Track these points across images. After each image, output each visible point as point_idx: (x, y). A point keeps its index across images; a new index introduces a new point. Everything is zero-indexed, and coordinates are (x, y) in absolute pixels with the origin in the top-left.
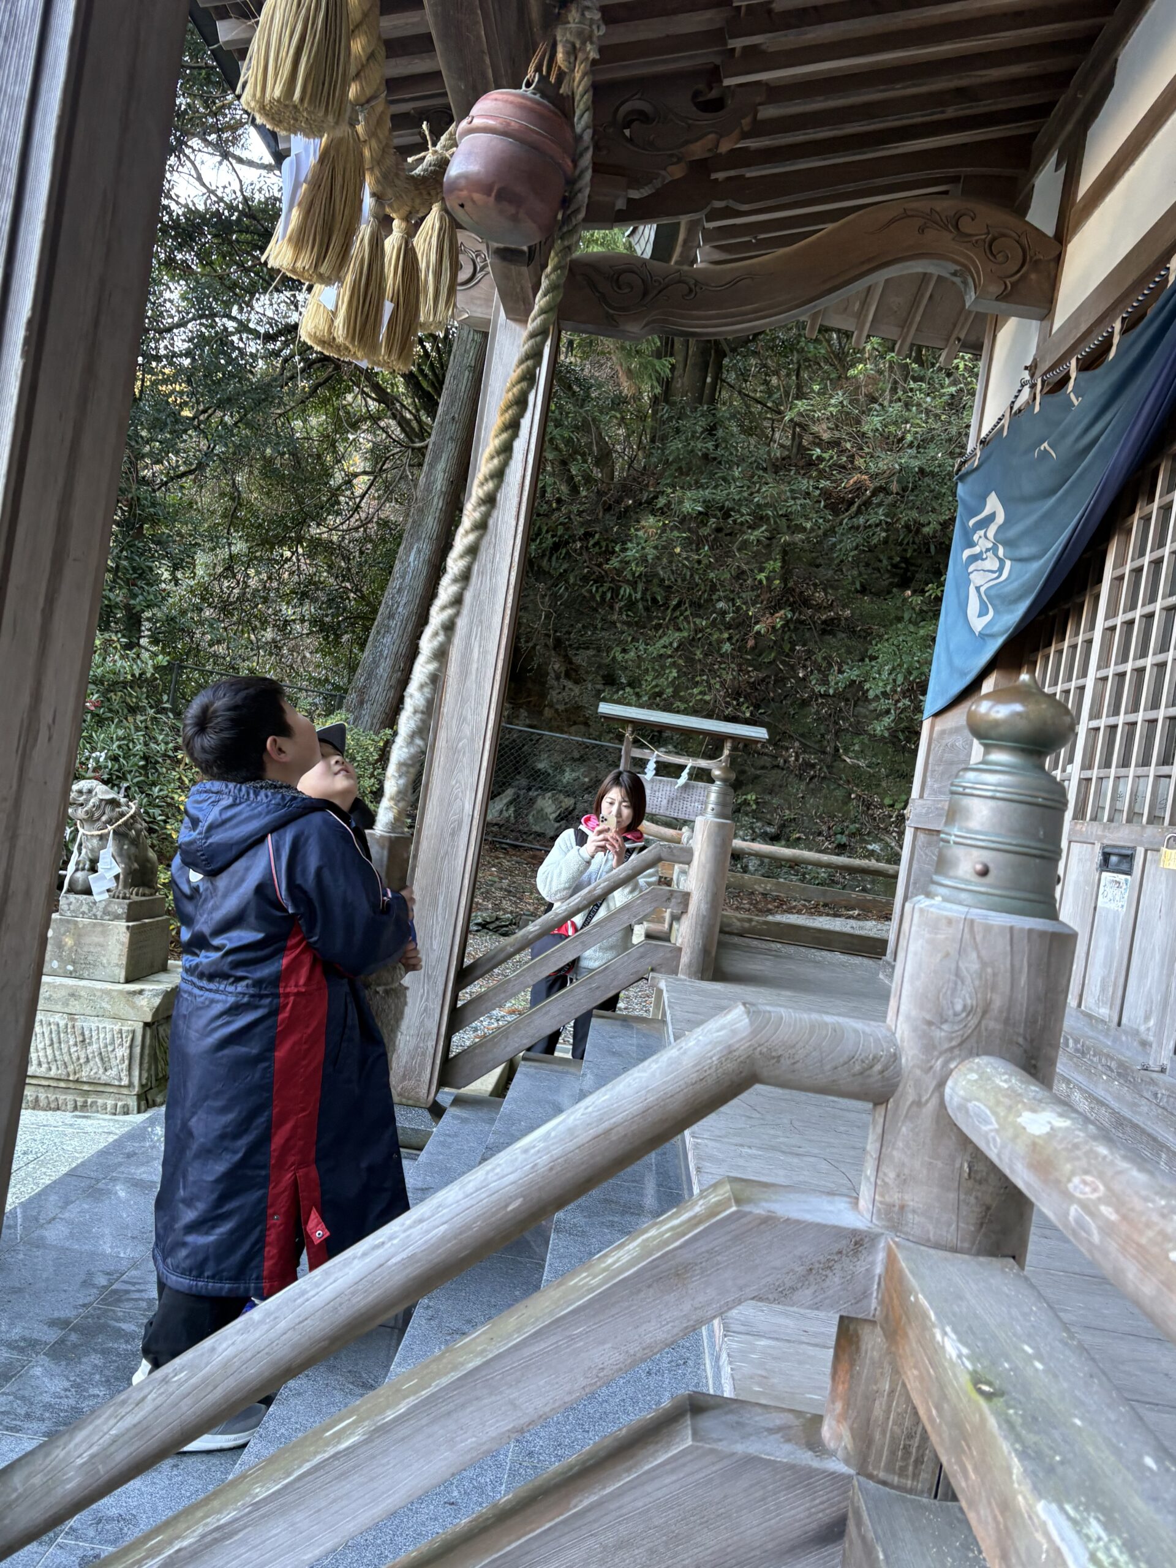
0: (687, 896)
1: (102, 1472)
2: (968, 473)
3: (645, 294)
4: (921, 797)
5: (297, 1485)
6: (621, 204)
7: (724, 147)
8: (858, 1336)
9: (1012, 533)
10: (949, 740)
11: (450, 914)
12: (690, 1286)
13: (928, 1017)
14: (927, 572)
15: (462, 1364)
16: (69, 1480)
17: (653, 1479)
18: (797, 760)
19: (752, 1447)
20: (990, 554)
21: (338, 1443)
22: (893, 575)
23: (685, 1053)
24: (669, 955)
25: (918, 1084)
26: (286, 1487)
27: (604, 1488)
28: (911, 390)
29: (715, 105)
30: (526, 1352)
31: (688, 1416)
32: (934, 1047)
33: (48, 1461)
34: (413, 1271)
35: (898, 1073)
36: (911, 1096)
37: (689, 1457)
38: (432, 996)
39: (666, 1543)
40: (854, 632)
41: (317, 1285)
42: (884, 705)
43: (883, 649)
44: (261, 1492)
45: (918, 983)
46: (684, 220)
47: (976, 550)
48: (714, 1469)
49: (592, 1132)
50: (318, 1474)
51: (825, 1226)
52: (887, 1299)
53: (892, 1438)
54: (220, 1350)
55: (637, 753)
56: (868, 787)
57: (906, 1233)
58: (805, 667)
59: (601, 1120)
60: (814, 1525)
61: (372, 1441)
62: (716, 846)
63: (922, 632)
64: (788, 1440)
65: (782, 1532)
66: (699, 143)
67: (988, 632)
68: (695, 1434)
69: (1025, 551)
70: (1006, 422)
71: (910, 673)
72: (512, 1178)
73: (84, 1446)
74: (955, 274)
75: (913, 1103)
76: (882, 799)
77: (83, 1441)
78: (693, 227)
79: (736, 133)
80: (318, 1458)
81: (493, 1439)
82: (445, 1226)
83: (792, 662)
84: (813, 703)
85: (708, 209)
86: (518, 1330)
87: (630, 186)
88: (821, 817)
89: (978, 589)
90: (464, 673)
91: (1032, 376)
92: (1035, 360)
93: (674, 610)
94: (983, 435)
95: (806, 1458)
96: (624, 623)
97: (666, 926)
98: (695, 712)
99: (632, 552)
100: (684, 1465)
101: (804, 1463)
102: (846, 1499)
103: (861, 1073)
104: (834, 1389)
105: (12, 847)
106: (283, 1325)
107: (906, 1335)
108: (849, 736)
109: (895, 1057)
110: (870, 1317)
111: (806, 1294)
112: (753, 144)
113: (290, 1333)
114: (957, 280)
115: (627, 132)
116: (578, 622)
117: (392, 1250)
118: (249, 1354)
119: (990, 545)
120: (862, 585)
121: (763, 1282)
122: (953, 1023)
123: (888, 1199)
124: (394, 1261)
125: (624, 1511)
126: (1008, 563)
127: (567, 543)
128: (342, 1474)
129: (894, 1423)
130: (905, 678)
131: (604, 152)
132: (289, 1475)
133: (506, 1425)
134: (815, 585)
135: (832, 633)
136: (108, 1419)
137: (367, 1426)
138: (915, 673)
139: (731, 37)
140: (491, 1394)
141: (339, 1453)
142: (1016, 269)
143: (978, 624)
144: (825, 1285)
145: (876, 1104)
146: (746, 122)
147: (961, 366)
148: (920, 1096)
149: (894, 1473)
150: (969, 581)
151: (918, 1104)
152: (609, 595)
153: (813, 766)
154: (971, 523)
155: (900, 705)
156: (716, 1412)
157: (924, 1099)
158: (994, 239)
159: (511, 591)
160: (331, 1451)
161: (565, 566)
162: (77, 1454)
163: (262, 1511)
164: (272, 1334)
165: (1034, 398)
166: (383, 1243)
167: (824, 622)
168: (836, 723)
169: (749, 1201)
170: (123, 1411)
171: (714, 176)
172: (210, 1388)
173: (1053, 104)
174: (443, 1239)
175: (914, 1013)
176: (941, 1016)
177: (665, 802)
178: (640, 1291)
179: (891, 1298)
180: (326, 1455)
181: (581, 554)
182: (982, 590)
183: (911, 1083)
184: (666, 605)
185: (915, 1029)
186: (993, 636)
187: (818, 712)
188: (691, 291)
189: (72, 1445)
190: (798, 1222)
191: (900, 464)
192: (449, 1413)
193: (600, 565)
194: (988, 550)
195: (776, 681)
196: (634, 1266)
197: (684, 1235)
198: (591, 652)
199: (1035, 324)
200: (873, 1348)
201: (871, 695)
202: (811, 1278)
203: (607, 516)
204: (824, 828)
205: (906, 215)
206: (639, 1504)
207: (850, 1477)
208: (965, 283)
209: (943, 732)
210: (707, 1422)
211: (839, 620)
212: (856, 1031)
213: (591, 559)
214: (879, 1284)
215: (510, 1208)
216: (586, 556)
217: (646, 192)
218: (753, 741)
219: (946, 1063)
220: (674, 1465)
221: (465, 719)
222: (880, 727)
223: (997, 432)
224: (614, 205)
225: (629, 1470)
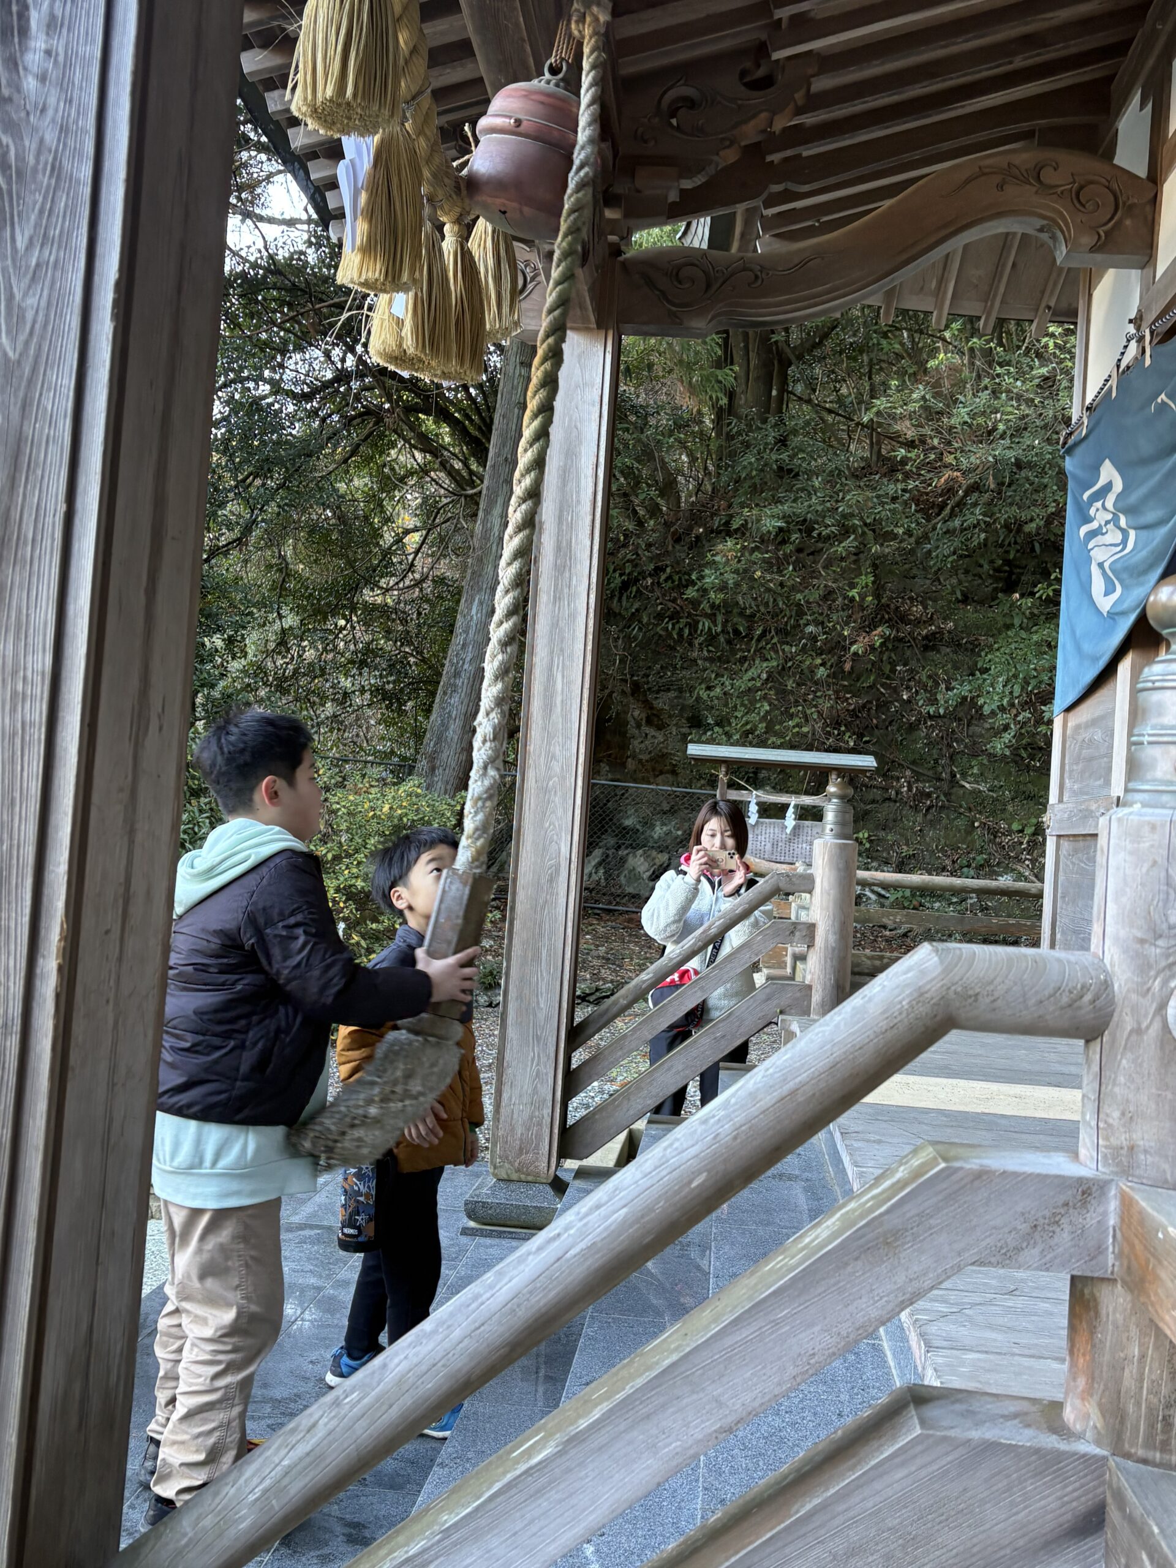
0: (812, 927)
1: (277, 1508)
2: (1076, 444)
3: (708, 286)
4: (1061, 801)
5: (492, 1505)
6: (673, 196)
7: (780, 124)
8: (1095, 1300)
9: (1133, 498)
10: (1086, 735)
11: (555, 969)
12: (901, 1256)
13: (1139, 935)
14: (1034, 573)
15: (657, 1363)
16: (243, 1519)
17: (881, 1476)
18: (910, 789)
19: (989, 1433)
20: (1111, 526)
21: (530, 1458)
22: (997, 580)
23: (870, 1000)
24: (798, 994)
25: (1135, 1009)
26: (477, 1509)
27: (827, 1489)
28: (998, 375)
29: (765, 83)
30: (729, 1341)
31: (912, 1406)
32: (1150, 967)
33: (217, 1501)
34: (594, 1262)
35: (1111, 1002)
36: (1129, 1023)
37: (919, 1448)
38: (543, 1059)
39: (903, 1546)
40: (959, 645)
41: (491, 1287)
42: (1003, 719)
43: (995, 659)
44: (449, 1519)
45: (1124, 900)
46: (740, 209)
47: (1094, 525)
48: (949, 1459)
49: (776, 1095)
50: (513, 1492)
51: (1047, 1176)
52: (1126, 1250)
53: (1149, 1408)
54: (392, 1365)
55: (733, 795)
56: (993, 813)
57: (1139, 1177)
58: (908, 688)
59: (785, 1080)
60: (1069, 1516)
61: (566, 1452)
62: (839, 870)
63: (1035, 638)
64: (1028, 1426)
65: (1032, 1527)
66: (752, 123)
67: (1118, 609)
68: (923, 1423)
69: (1151, 516)
70: (1113, 382)
71: (1028, 684)
72: (693, 1151)
73: (255, 1481)
74: (1041, 230)
75: (1131, 1032)
76: (1010, 825)
77: (253, 1476)
78: (750, 214)
79: (791, 107)
80: (509, 1477)
81: (699, 1441)
82: (625, 1210)
83: (894, 683)
84: (922, 726)
85: (765, 195)
86: (716, 1320)
87: (681, 176)
88: (942, 850)
89: (1101, 565)
90: (548, 707)
91: (1138, 329)
92: (1139, 311)
93: (759, 640)
94: (1088, 401)
95: (1051, 1441)
96: (705, 659)
97: (789, 970)
98: (792, 747)
99: (710, 578)
100: (915, 1457)
101: (1050, 1446)
102: (1103, 1483)
103: (1070, 1006)
104: (1073, 1364)
105: (131, 842)
106: (457, 1334)
107: (1157, 1278)
108: (965, 759)
109: (1107, 985)
110: (1108, 1275)
111: (1032, 1254)
112: (809, 119)
113: (466, 1341)
114: (1045, 236)
115: (674, 121)
116: (655, 663)
117: (570, 1239)
118: (424, 1368)
119: (1109, 517)
120: (964, 594)
121: (984, 1244)
122: (1169, 937)
123: (1114, 1141)
124: (572, 1252)
125: (851, 1514)
126: (1132, 534)
127: (637, 580)
128: (538, 1491)
129: (1149, 1392)
130: (1023, 688)
131: (652, 143)
132: (479, 1498)
133: (712, 1425)
134: (911, 599)
135: (934, 648)
136: (278, 1449)
137: (560, 1437)
138: (1033, 682)
139: (776, 7)
140: (693, 1392)
141: (531, 1468)
142: (1109, 216)
143: (1105, 604)
144: (1052, 1242)
145: (1087, 1042)
146: (799, 96)
147: (1051, 344)
148: (1139, 1023)
149: (1155, 1448)
150: (1090, 559)
151: (1138, 1031)
152: (687, 631)
153: (929, 795)
154: (1086, 496)
155: (1019, 718)
156: (942, 1402)
157: (1144, 1026)
158: (1081, 188)
159: (592, 615)
160: (522, 1468)
161: (636, 605)
162: (248, 1490)
163: (454, 1537)
164: (446, 1344)
165: (1144, 351)
166: (559, 1235)
167: (926, 638)
168: (950, 746)
169: (956, 1158)
170: (293, 1439)
171: (769, 158)
172: (385, 1407)
173: (1131, 40)
174: (624, 1224)
175: (1123, 933)
176: (1155, 932)
177: (769, 847)
178: (847, 1264)
179: (1132, 1246)
180: (518, 1472)
181: (652, 591)
182: (1106, 565)
183: (1128, 1010)
184: (749, 636)
185: (1125, 951)
186: (1123, 613)
187: (928, 736)
188: (757, 277)
189: (242, 1481)
190: (1015, 1174)
191: (994, 456)
192: (648, 1417)
193: (674, 601)
194: (1107, 522)
195: (877, 706)
196: (836, 1238)
197: (889, 1199)
198: (672, 694)
199: (1135, 274)
200: (1114, 1312)
201: (987, 710)
202: (1037, 1235)
203: (678, 547)
204: (948, 862)
205: (982, 173)
206: (870, 1504)
207: (1105, 1458)
208: (1054, 237)
209: (1078, 727)
210: (932, 1411)
211: (941, 633)
212: (1059, 960)
213: (664, 595)
214: (1114, 1236)
215: (694, 1185)
216: (658, 593)
217: (699, 180)
218: (862, 771)
219: (1165, 982)
220: (903, 1457)
221: (553, 757)
222: (1000, 745)
223: (1104, 395)
224: (666, 198)
225: (853, 1469)
